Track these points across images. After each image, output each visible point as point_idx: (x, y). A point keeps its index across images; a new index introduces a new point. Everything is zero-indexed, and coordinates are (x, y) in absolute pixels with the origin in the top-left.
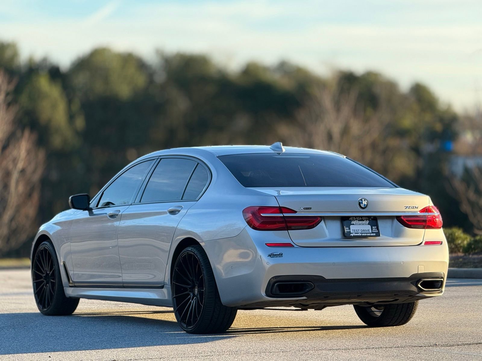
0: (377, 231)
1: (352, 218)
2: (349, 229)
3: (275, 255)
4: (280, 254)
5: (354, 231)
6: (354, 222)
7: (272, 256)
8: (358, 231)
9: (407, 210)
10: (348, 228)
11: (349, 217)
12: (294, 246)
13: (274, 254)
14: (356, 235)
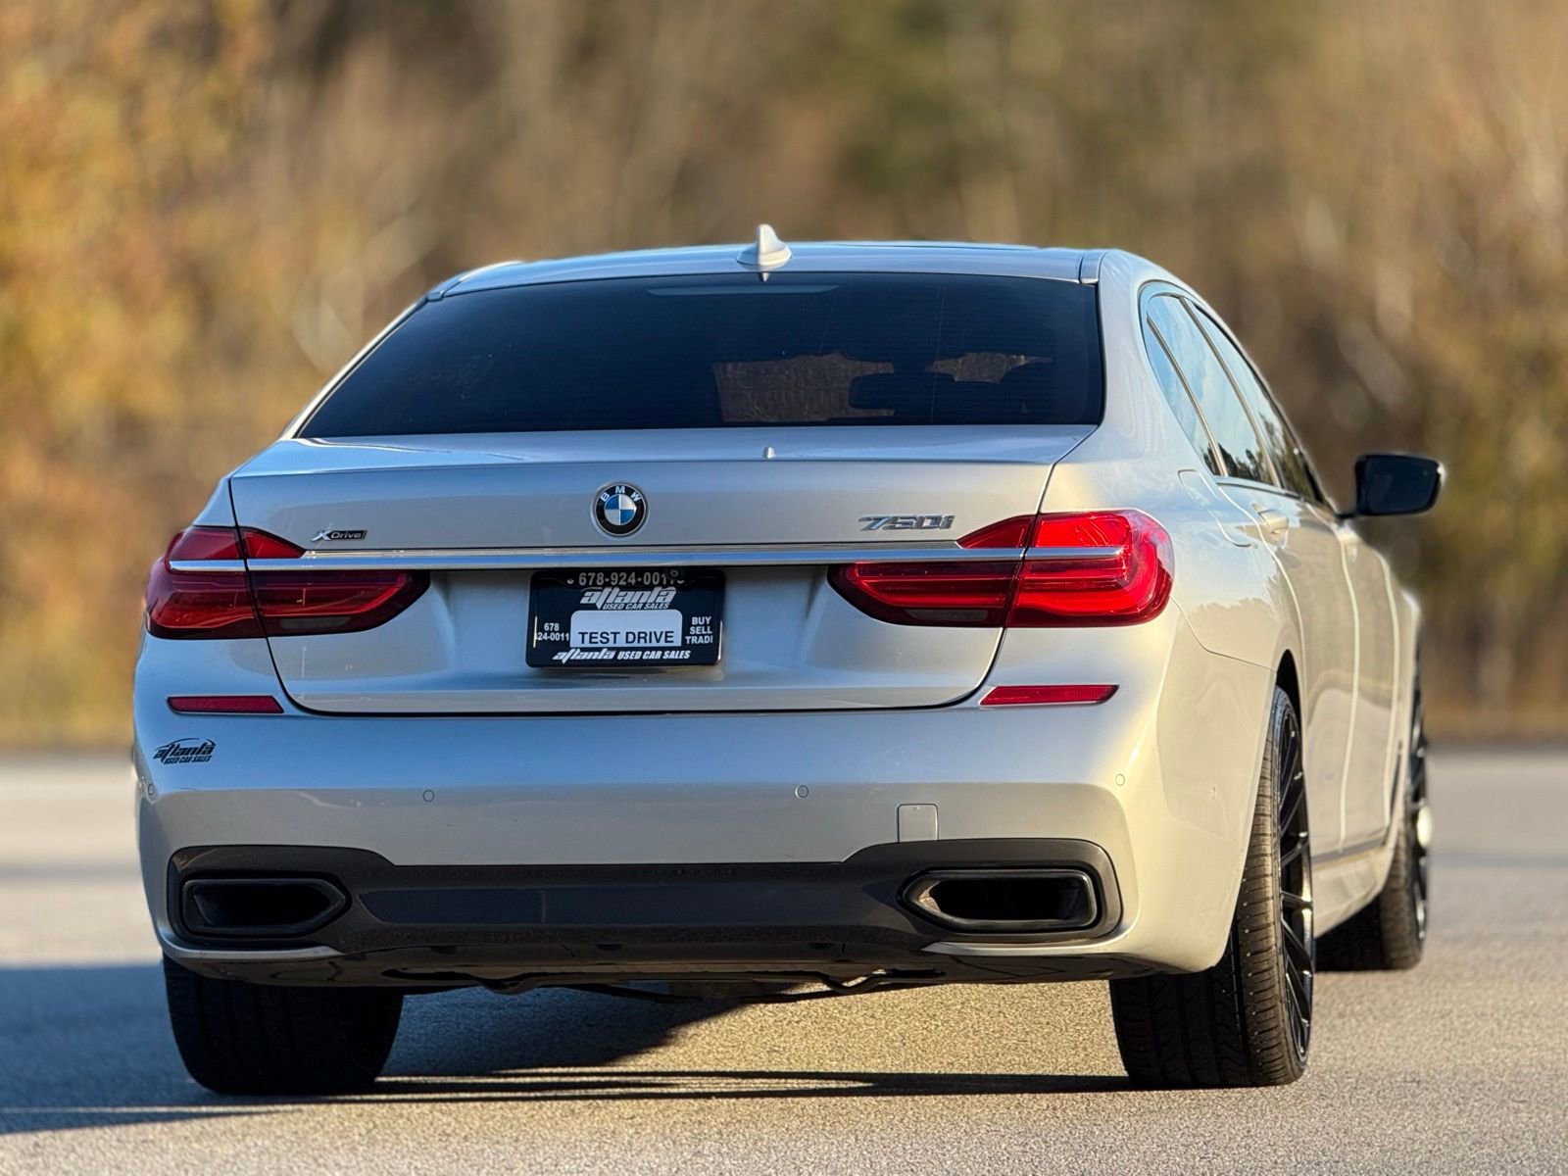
0: (709, 640)
1: (588, 578)
2: (566, 628)
3: (185, 751)
4: (205, 744)
5: (587, 637)
6: (597, 594)
7: (168, 757)
8: (611, 637)
9: (880, 534)
10: (557, 627)
11: (574, 572)
12: (282, 711)
13: (181, 747)
14: (586, 656)
